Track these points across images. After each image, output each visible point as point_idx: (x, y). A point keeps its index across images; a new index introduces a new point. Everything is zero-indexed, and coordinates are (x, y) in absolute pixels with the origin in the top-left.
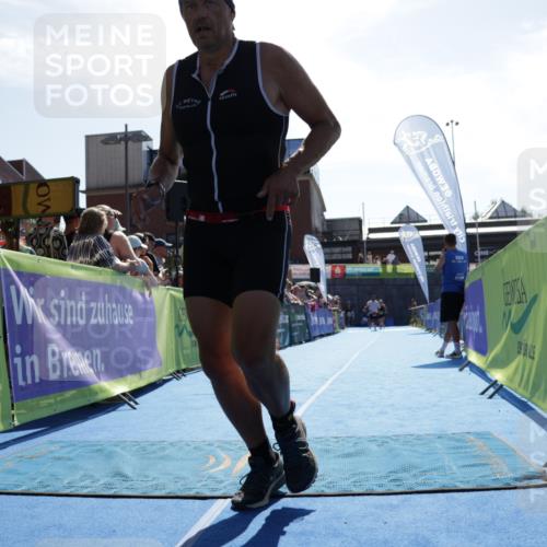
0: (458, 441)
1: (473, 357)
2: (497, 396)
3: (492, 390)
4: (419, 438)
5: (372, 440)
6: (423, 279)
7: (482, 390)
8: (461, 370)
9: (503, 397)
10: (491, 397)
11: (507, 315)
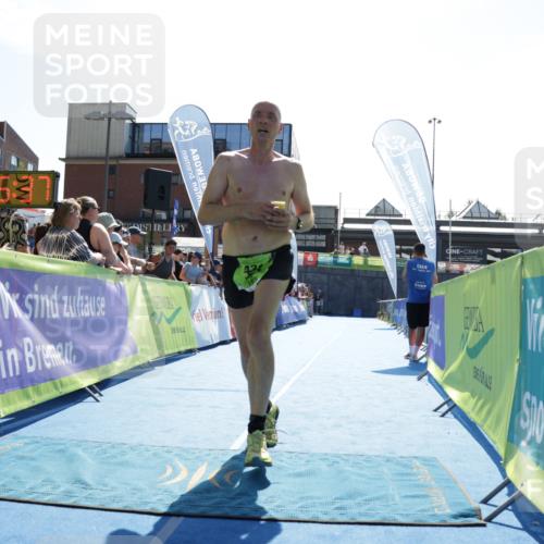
0: (405, 466)
1: (432, 368)
2: (449, 415)
3: (446, 407)
4: (368, 459)
5: (324, 457)
6: (392, 276)
7: (436, 407)
8: (419, 379)
9: (456, 417)
10: (443, 415)
11: (464, 337)
